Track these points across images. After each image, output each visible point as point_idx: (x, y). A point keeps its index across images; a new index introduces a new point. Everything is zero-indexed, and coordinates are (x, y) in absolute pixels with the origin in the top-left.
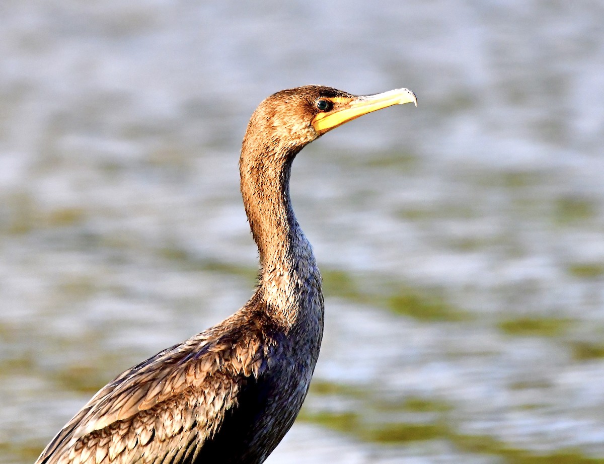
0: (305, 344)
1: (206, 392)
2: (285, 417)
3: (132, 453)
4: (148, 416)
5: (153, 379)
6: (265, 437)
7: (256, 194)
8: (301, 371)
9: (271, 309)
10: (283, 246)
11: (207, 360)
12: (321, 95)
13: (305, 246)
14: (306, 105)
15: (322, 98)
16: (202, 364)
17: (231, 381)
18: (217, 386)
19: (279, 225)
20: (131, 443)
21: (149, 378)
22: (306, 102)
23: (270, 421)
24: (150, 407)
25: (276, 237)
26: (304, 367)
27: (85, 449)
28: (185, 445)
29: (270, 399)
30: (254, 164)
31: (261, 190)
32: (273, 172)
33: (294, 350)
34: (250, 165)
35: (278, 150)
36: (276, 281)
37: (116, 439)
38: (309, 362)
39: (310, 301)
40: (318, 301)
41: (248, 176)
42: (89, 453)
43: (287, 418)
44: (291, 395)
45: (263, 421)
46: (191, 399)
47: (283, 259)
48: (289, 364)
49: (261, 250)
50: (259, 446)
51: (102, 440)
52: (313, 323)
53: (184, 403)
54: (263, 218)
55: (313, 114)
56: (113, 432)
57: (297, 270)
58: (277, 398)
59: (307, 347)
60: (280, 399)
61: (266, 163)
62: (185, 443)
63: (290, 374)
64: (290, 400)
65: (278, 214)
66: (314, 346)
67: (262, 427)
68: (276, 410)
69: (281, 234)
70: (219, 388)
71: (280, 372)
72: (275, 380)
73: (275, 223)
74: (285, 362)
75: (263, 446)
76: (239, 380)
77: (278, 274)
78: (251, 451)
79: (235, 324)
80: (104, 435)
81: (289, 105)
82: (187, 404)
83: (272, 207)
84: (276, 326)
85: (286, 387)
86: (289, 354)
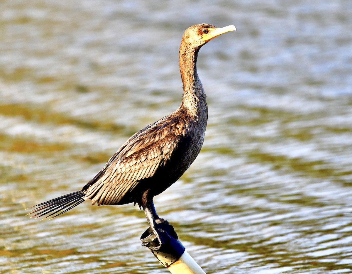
0: (201, 122)
1: (166, 142)
2: (197, 149)
3: (140, 164)
4: (146, 151)
5: (146, 138)
6: (189, 158)
7: (183, 64)
8: (201, 132)
9: (186, 109)
10: (191, 84)
11: (166, 130)
12: (204, 27)
13: (200, 84)
14: (199, 31)
15: (205, 29)
16: (164, 131)
17: (176, 138)
18: (170, 139)
19: (190, 76)
20: (139, 161)
21: (145, 137)
22: (199, 30)
23: (191, 152)
24: (145, 147)
25: (189, 81)
26: (201, 131)
27: (122, 163)
28: (159, 162)
29: (191, 144)
30: (183, 53)
31: (185, 63)
32: (190, 56)
33: (197, 124)
34: (182, 54)
35: (191, 48)
36: (188, 97)
37: (133, 159)
38: (203, 128)
39: (200, 105)
40: (204, 105)
41: (181, 58)
42: (124, 164)
43: (197, 150)
44: (198, 141)
45: (188, 152)
46: (161, 144)
47: (190, 89)
48: (196, 130)
49: (184, 85)
50: (188, 160)
51: (129, 160)
52: (203, 113)
53: (158, 146)
54: (185, 74)
55: (202, 35)
56: (132, 157)
57: (196, 94)
58: (193, 143)
59: (202, 122)
60: (194, 143)
61: (187, 52)
62: (159, 161)
63: (197, 134)
64: (198, 143)
65: (190, 72)
66: (204, 122)
67: (188, 154)
68: (193, 147)
69: (190, 79)
70: (171, 140)
71: (193, 133)
72: (192, 136)
73: (188, 75)
74: (194, 129)
75: (189, 161)
76: (179, 137)
77: (188, 95)
78: (184, 163)
79: (175, 115)
80: (129, 158)
81: (193, 31)
82: (159, 146)
83: (188, 69)
84: (190, 116)
85: (196, 139)
86: (196, 126)
